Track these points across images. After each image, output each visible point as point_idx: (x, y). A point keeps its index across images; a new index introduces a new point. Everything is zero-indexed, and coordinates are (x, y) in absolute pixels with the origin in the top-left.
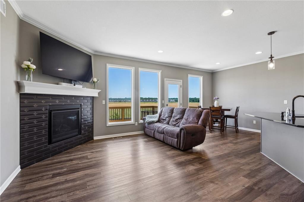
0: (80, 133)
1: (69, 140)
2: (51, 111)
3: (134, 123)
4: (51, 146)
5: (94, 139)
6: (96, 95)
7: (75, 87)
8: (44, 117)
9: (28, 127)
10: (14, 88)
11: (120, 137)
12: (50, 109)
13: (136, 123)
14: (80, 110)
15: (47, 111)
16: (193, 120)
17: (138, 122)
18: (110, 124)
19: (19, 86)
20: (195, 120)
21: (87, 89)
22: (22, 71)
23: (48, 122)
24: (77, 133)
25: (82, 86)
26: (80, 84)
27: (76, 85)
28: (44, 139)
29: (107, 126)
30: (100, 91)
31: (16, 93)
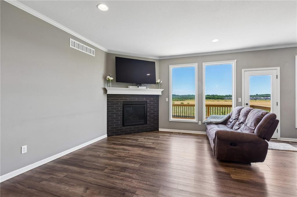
0: (146, 123)
1: (137, 126)
2: (124, 105)
3: (197, 122)
4: (124, 128)
5: (159, 130)
6: (160, 93)
7: (138, 88)
8: (119, 108)
9: (111, 113)
10: (102, 91)
11: (180, 133)
12: (124, 104)
13: (199, 122)
14: (145, 105)
15: (122, 105)
16: (250, 126)
17: (202, 121)
18: (172, 119)
19: (105, 90)
20: (252, 126)
21: (150, 89)
22: (107, 81)
23: (122, 112)
24: (143, 123)
25: (146, 87)
26: (145, 86)
27: (139, 87)
28: (120, 122)
29: (170, 121)
30: (163, 90)
31: (103, 94)
